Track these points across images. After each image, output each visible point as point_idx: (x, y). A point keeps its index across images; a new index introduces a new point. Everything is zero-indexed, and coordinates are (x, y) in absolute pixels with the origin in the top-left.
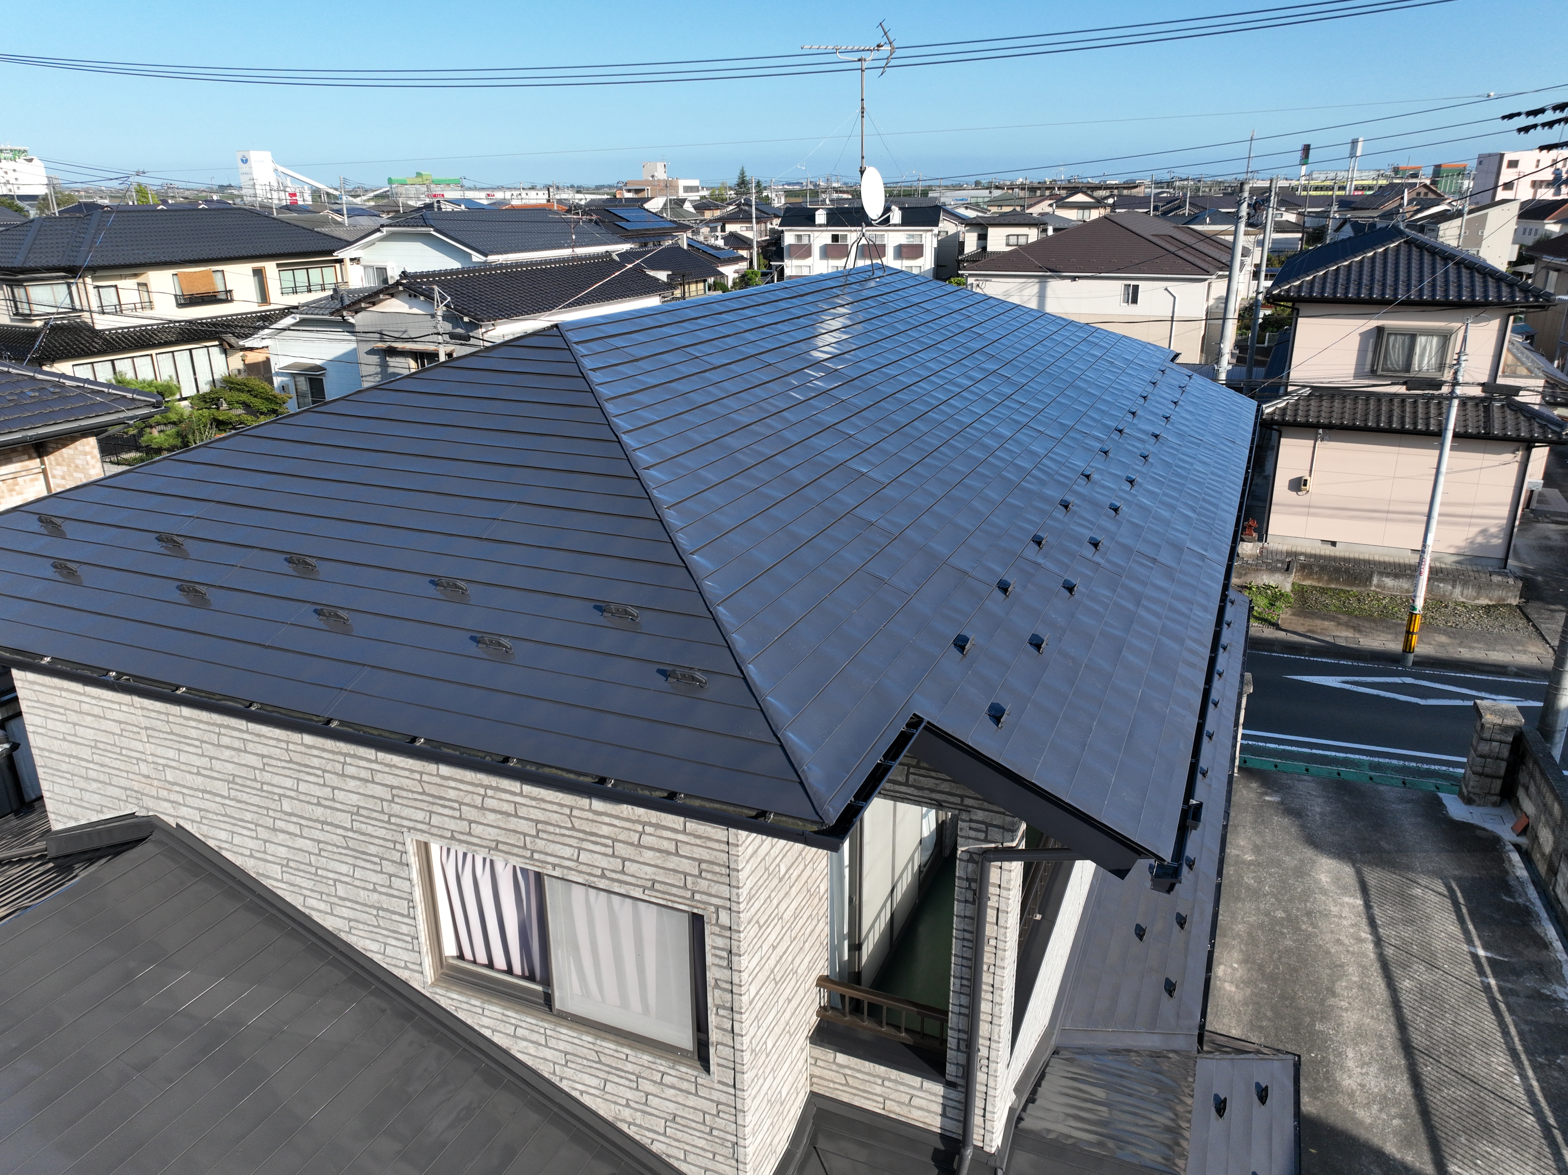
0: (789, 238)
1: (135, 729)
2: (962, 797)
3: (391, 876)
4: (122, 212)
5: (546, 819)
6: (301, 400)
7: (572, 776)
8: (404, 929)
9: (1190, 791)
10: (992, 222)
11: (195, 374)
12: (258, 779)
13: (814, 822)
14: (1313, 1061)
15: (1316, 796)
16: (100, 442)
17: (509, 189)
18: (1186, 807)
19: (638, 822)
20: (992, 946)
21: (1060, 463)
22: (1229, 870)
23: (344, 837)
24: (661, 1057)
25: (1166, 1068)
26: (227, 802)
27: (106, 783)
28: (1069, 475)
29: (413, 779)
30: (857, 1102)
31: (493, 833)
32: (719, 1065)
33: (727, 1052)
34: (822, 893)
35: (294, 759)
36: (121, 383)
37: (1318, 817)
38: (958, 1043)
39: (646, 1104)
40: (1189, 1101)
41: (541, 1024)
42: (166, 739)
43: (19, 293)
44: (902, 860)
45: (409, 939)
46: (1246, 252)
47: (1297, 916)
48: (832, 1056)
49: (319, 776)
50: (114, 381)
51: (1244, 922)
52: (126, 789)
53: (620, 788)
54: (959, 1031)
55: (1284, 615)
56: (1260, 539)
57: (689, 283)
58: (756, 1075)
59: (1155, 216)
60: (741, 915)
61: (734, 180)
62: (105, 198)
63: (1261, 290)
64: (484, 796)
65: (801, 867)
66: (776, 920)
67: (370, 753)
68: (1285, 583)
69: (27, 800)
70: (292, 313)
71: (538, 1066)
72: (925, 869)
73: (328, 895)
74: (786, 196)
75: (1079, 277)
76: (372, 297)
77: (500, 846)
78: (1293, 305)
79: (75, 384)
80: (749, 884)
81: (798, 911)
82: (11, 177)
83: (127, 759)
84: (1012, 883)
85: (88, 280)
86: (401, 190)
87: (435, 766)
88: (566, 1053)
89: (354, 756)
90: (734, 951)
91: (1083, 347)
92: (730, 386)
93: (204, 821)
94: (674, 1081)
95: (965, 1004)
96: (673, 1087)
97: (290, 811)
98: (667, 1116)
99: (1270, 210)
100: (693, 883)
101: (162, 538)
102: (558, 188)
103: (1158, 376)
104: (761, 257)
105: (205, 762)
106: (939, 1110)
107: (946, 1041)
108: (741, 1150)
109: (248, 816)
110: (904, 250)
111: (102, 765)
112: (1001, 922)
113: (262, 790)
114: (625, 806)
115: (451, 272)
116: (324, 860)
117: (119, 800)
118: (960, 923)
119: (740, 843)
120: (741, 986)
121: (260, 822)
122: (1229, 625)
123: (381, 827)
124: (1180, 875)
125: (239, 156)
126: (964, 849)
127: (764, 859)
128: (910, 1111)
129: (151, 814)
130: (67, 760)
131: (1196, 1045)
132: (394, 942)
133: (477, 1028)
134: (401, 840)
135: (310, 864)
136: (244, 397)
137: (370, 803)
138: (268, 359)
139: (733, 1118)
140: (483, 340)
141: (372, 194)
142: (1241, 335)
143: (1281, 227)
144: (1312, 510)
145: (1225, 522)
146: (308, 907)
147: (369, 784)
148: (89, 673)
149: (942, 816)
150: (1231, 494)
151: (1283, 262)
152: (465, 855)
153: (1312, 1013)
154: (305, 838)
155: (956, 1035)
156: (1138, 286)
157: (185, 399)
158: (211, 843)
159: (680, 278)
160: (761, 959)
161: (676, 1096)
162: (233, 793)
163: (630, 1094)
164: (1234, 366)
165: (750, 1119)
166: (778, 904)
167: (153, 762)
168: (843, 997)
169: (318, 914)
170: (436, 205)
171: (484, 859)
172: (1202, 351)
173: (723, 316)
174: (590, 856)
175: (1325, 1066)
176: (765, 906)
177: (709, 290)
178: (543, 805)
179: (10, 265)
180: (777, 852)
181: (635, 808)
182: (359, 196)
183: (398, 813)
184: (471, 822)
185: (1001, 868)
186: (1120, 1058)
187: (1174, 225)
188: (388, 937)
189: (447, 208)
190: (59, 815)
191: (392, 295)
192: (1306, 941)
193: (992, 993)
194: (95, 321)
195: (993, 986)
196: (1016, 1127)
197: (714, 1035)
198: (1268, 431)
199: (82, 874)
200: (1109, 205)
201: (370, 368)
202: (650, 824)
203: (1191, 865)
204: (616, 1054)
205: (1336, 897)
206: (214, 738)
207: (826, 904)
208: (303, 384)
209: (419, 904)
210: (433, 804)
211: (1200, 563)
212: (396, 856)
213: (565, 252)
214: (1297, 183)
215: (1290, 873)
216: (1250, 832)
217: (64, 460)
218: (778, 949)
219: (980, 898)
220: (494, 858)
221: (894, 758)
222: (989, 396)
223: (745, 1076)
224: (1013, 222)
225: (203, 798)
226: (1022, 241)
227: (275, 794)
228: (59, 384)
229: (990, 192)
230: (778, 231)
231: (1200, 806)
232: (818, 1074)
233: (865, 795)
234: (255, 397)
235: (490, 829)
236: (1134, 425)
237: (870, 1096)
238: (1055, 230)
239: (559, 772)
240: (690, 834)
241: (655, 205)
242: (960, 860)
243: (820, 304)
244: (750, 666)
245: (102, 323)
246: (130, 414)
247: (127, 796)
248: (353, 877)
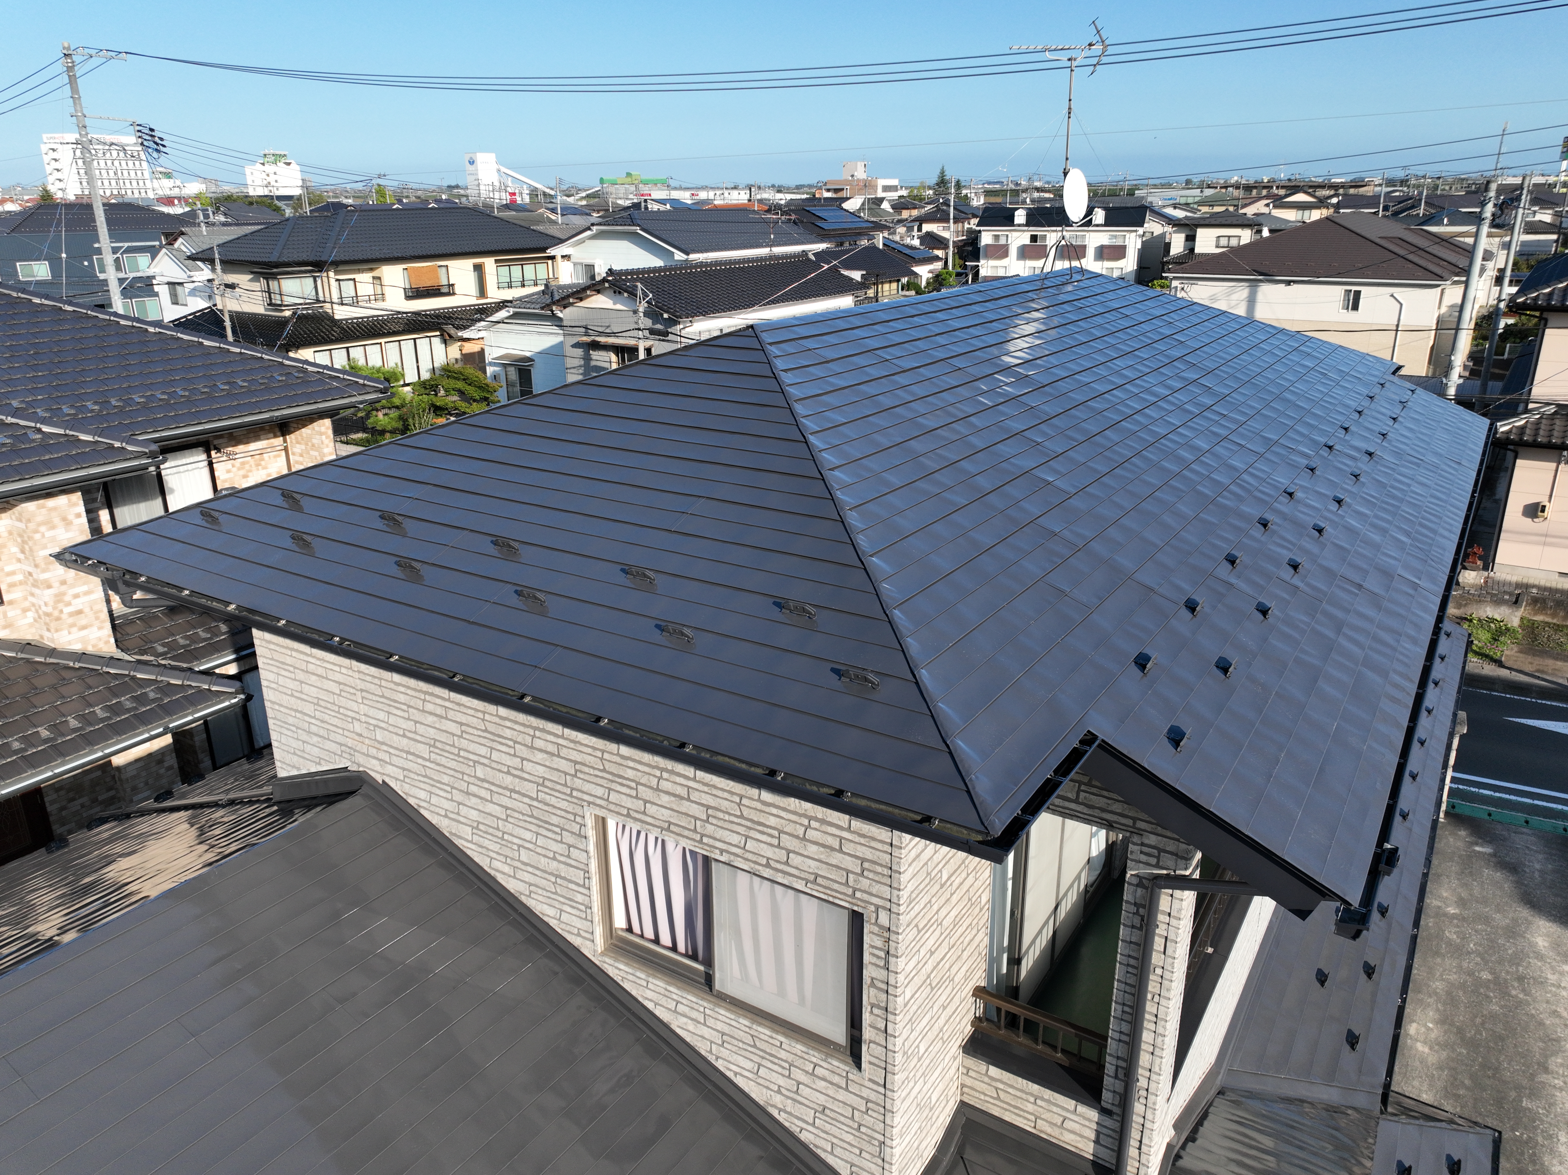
0: (986, 238)
1: (352, 691)
2: (1135, 820)
3: (570, 846)
4: (363, 211)
5: (716, 805)
6: (510, 389)
7: (744, 766)
8: (579, 898)
9: (1385, 833)
10: (1202, 222)
11: (417, 362)
12: (456, 745)
13: (979, 832)
14: (1517, 1140)
15: (1536, 851)
16: (333, 422)
17: (712, 188)
18: (1379, 851)
19: (804, 816)
20: (1157, 975)
21: (1261, 479)
22: (1427, 921)
23: (530, 806)
24: (814, 1048)
25: (1343, 1125)
26: (428, 764)
27: (325, 738)
28: (1272, 493)
29: (595, 757)
30: (1008, 1117)
31: (665, 814)
32: (870, 1063)
33: (879, 1051)
34: (983, 902)
35: (489, 729)
36: (353, 369)
37: (1537, 874)
38: (1117, 1070)
39: (797, 1092)
40: (1368, 1163)
41: (701, 1002)
42: (378, 702)
43: (274, 285)
44: (1068, 877)
45: (583, 908)
46: (1488, 256)
47: (1506, 980)
48: (985, 1067)
49: (510, 747)
50: (347, 368)
51: (1443, 980)
52: (341, 745)
53: (789, 782)
54: (1118, 1058)
55: (1508, 651)
56: (1486, 568)
57: (882, 283)
58: (907, 1078)
59: (1384, 216)
60: (901, 917)
61: (933, 180)
62: (350, 198)
63: (1504, 297)
64: (660, 778)
65: (964, 875)
66: (935, 926)
67: (557, 729)
68: (1513, 618)
69: (257, 747)
70: (507, 306)
71: (696, 1043)
72: (1092, 889)
73: (512, 859)
74: (985, 196)
75: (1295, 282)
76: (580, 293)
77: (672, 828)
78: (1541, 314)
79: (316, 370)
80: (910, 887)
81: (957, 919)
82: (272, 179)
83: (343, 717)
84: (1183, 912)
85: (331, 274)
86: (612, 189)
87: (616, 746)
88: (723, 1034)
89: (543, 730)
90: (892, 952)
91: (1295, 357)
92: (919, 390)
93: (407, 780)
94: (826, 1073)
95: (1126, 1032)
96: (824, 1079)
97: (482, 777)
98: (816, 1107)
99: (1521, 211)
100: (855, 881)
101: (385, 516)
102: (759, 188)
103: (1377, 389)
104: (957, 257)
105: (410, 725)
106: (1093, 1136)
107: (1104, 1066)
108: (888, 1150)
109: (446, 779)
110: (1106, 251)
111: (322, 721)
112: (1169, 951)
113: (458, 755)
114: (793, 799)
115: (655, 270)
116: (511, 826)
117: (335, 754)
118: (1125, 948)
119: (903, 845)
120: (896, 987)
121: (455, 785)
122: (1442, 658)
123: (563, 800)
124: (1368, 922)
125: (467, 158)
126: (1133, 873)
127: (926, 863)
128: (1062, 1133)
129: (361, 769)
130: (293, 714)
131: (1378, 1105)
132: (569, 909)
133: (640, 999)
134: (581, 813)
135: (498, 829)
136: (460, 385)
137: (555, 776)
138: (483, 350)
139: (881, 1118)
140: (680, 336)
141: (584, 194)
142: (1477, 345)
143: (1532, 228)
144: (1549, 540)
145: (1444, 550)
146: (493, 869)
147: (555, 758)
148: (316, 637)
149: (1113, 836)
150: (1452, 519)
151: (1532, 266)
152: (639, 833)
153: (1518, 1088)
154: (495, 803)
155: (1114, 1062)
156: (1359, 292)
157: (408, 385)
158: (412, 801)
159: (875, 277)
160: (919, 962)
161: (827, 1088)
162: (433, 756)
163: (781, 1081)
164: (1466, 379)
165: (898, 1120)
166: (939, 910)
167: (365, 722)
168: (999, 1010)
169: (502, 876)
170: (643, 204)
171: (657, 839)
172: (1430, 363)
173: (915, 319)
174: (756, 845)
175: (1531, 1148)
176: (925, 910)
177: (902, 289)
178: (715, 792)
179: (267, 260)
180: (940, 858)
181: (803, 802)
182: (573, 195)
183: (580, 788)
184: (646, 802)
185: (1172, 896)
186: (1292, 1107)
187: (1405, 226)
188: (564, 904)
189: (654, 207)
190: (284, 763)
191: (598, 292)
192: (1516, 1008)
193: (1156, 1023)
194: (335, 312)
195: (1156, 1016)
196: (1174, 1164)
197: (867, 1033)
198: (1502, 451)
199: (301, 819)
200: (1333, 205)
201: (574, 358)
202: (816, 819)
203: (1383, 911)
204: (771, 1041)
205: (1554, 964)
206: (420, 704)
207: (987, 915)
208: (513, 374)
209: (594, 875)
210: (612, 781)
211: (1411, 592)
212: (576, 828)
213: (763, 251)
214: (1556, 179)
215: (1500, 932)
216: (1455, 883)
217: (302, 439)
218: (935, 955)
219: (1147, 925)
220: (666, 838)
221: (1066, 774)
222: (1187, 406)
223: (896, 1077)
224: (1224, 222)
225: (406, 759)
226: (1234, 242)
227: (470, 760)
228: (303, 369)
229: (1202, 192)
230: (975, 231)
231: (1396, 850)
232: (969, 1084)
233: (1033, 808)
234: (470, 385)
235: (664, 810)
236: (1346, 441)
237: (1022, 1113)
238: (1271, 231)
239: (732, 762)
240: (854, 832)
241: (853, 205)
242: (1129, 884)
243: (1015, 309)
244: (923, 671)
245: (341, 313)
246: (361, 398)
247: (342, 751)
248: (535, 844)
